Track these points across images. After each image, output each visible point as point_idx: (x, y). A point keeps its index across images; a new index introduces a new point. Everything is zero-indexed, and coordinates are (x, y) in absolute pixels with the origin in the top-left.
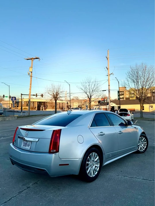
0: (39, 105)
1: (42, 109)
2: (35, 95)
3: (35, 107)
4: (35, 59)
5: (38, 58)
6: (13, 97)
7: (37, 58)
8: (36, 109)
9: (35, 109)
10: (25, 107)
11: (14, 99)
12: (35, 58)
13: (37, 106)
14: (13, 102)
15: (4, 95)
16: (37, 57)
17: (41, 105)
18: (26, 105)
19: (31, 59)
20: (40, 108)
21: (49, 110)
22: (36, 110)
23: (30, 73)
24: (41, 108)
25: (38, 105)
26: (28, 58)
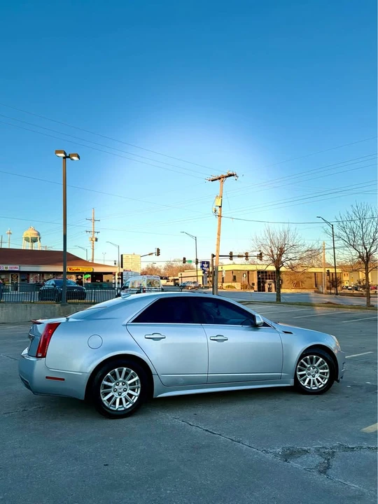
0: (263, 279)
1: (270, 289)
2: (242, 256)
3: (253, 284)
4: (226, 177)
5: (233, 175)
6: (203, 263)
7: (230, 175)
8: (256, 287)
9: (253, 288)
10: (230, 284)
11: (205, 265)
12: (226, 174)
13: (256, 281)
14: (204, 273)
15: (184, 259)
16: (231, 173)
17: (267, 279)
18: (232, 278)
19: (220, 179)
20: (264, 287)
21: (288, 291)
22: (253, 291)
23: (218, 209)
24: (267, 286)
25: (259, 278)
26: (214, 178)
